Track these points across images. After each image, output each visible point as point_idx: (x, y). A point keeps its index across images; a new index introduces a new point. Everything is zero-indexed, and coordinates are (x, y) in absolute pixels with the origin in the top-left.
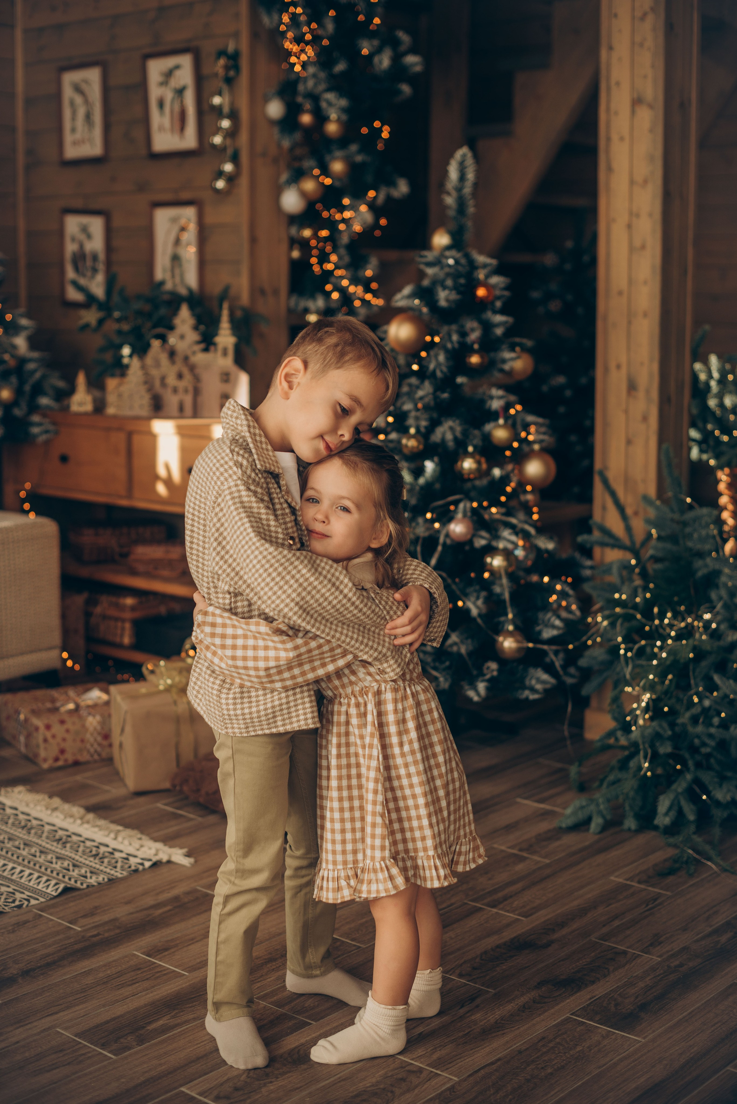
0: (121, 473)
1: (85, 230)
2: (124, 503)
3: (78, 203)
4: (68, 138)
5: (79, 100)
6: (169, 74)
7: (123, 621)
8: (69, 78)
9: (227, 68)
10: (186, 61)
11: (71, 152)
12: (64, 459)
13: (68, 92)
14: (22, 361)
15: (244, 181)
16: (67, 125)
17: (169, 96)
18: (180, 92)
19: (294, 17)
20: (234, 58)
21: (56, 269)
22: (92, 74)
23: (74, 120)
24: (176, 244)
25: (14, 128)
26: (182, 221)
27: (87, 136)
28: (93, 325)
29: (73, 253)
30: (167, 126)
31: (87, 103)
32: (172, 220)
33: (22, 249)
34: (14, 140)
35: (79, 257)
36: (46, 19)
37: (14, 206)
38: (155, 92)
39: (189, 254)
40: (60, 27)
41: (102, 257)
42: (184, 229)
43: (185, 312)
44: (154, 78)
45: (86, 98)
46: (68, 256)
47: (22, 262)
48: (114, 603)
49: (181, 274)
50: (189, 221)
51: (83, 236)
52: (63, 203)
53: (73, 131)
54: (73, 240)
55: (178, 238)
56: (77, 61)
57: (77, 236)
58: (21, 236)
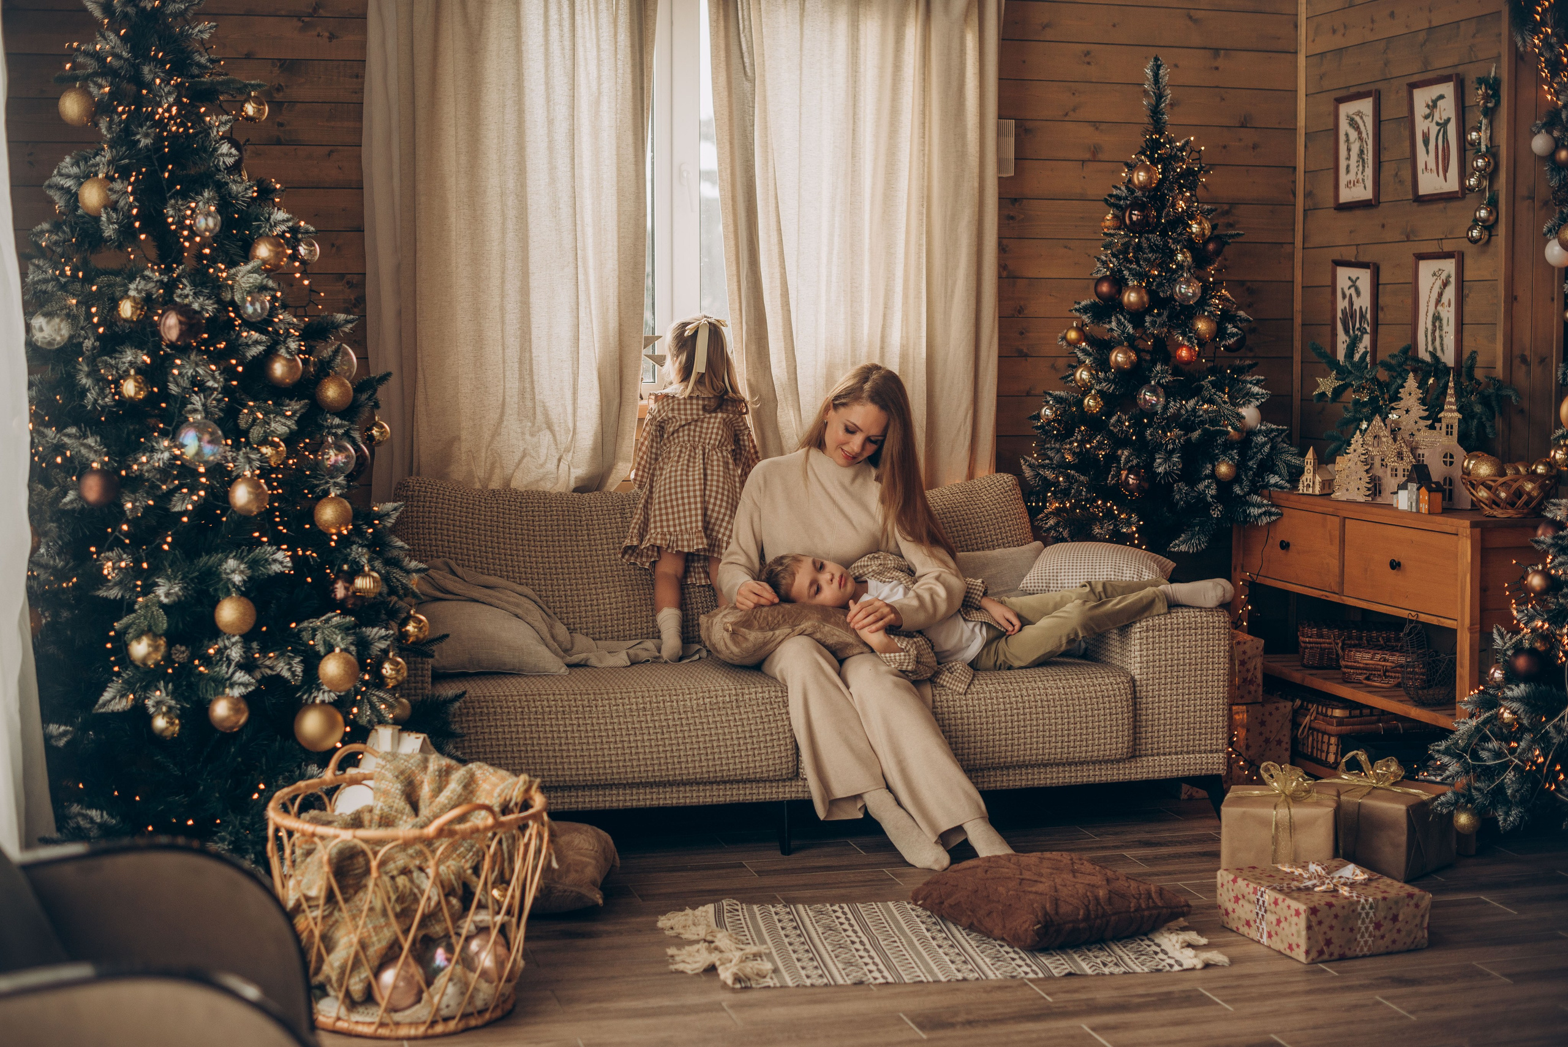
0: (1334, 563)
1: (1353, 283)
2: (1335, 598)
3: (1350, 254)
4: (1343, 178)
5: (1353, 134)
6: (1433, 105)
7: (1330, 735)
8: (1347, 109)
9: (1486, 98)
10: (1447, 90)
11: (1347, 195)
12: (1285, 546)
13: (1344, 126)
14: (1251, 433)
15: (1502, 230)
16: (1343, 164)
17: (1434, 129)
18: (1443, 125)
19: (1545, 41)
20: (1494, 87)
21: (1329, 328)
22: (1366, 106)
23: (1348, 158)
24: (1438, 301)
25: (1295, 168)
26: (1443, 276)
27: (1360, 176)
28: (1329, 395)
29: (1344, 311)
30: (1432, 165)
31: (1361, 139)
32: (1434, 274)
33: (1298, 306)
34: (1294, 182)
35: (1349, 315)
36: (1326, 43)
37: (1291, 256)
38: (1421, 125)
39: (1448, 314)
40: (1340, 51)
41: (1368, 316)
42: (1445, 284)
43: (1411, 383)
44: (1420, 110)
45: (1360, 133)
46: (1339, 315)
47: (1298, 320)
48: (1322, 714)
49: (1441, 337)
50: (1449, 276)
51: (1352, 291)
52: (1336, 254)
53: (1348, 172)
54: (1344, 296)
55: (1440, 295)
56: (1353, 90)
57: (1347, 293)
58: (1298, 291)
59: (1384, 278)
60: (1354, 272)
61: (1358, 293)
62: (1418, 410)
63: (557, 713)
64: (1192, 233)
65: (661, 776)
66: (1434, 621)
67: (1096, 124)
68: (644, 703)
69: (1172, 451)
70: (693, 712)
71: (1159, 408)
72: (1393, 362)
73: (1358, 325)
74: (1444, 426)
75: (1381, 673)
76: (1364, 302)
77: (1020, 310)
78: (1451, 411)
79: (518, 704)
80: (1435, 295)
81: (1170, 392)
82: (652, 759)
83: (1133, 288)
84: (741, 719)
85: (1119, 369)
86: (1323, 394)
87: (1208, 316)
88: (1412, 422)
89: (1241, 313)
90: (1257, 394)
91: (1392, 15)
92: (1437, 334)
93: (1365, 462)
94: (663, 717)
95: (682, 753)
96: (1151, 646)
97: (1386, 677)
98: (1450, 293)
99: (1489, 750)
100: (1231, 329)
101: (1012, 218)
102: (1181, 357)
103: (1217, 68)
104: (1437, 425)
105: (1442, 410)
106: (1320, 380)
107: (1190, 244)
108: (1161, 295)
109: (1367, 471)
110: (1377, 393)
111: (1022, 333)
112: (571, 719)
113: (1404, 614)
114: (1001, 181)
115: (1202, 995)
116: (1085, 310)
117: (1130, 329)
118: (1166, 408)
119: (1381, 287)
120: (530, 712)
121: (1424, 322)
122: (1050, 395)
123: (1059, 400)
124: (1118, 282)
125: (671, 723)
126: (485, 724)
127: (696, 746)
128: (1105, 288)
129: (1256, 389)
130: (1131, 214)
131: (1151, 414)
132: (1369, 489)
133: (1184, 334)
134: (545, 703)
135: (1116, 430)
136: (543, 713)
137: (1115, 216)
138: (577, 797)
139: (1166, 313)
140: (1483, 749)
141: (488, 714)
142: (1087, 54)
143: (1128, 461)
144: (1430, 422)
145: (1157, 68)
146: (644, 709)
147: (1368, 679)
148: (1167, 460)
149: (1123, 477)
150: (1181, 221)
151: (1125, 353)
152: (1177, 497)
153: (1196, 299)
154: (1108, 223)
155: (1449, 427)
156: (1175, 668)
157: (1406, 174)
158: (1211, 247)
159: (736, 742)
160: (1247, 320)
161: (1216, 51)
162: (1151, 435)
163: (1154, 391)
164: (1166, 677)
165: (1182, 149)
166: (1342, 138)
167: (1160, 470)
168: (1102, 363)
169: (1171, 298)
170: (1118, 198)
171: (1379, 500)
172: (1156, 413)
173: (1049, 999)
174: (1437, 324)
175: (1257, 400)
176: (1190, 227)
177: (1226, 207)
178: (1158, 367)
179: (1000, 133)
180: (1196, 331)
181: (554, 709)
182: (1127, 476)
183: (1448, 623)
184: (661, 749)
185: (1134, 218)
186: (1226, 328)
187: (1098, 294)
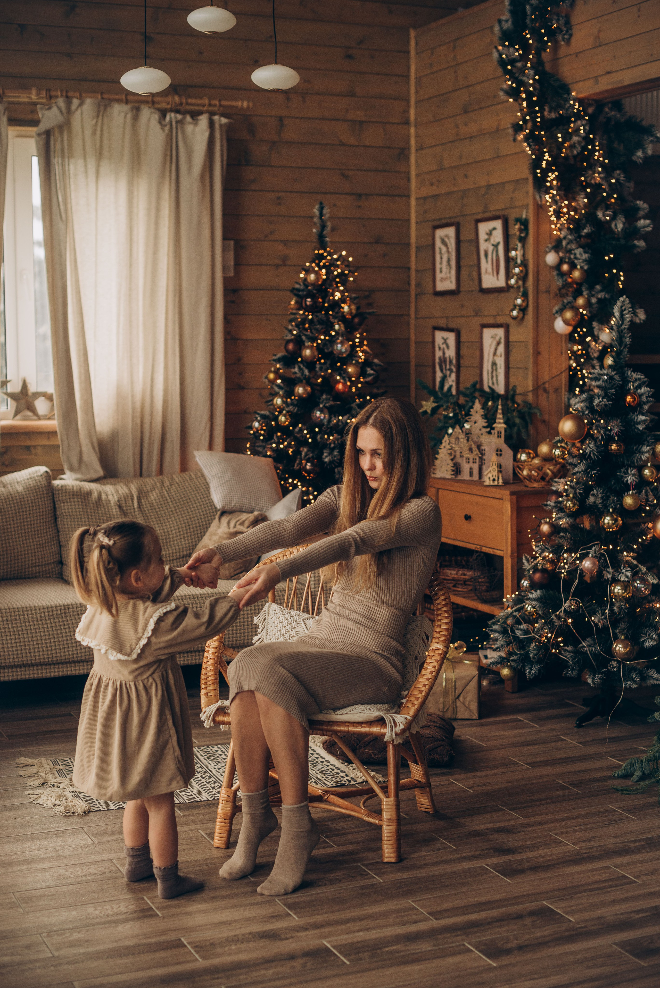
1: (445, 341)
3: (442, 323)
4: (439, 276)
5: (444, 249)
6: (490, 234)
8: (440, 233)
9: (521, 231)
10: (498, 224)
11: (441, 286)
13: (438, 243)
15: (530, 311)
16: (438, 266)
17: (491, 248)
18: (496, 246)
19: (553, 197)
20: (525, 224)
21: (430, 369)
22: (451, 232)
23: (441, 263)
24: (495, 354)
25: (409, 269)
26: (497, 338)
27: (448, 275)
28: (429, 412)
29: (440, 358)
30: (490, 270)
31: (448, 252)
32: (492, 337)
33: (413, 354)
34: (409, 277)
35: (443, 361)
36: (428, 191)
37: (408, 323)
38: (483, 246)
39: (501, 362)
40: (435, 197)
41: (454, 362)
42: (499, 343)
43: (477, 406)
44: (482, 236)
45: (448, 248)
46: (437, 360)
47: (413, 363)
48: (428, 608)
49: (497, 376)
50: (500, 339)
51: (444, 346)
52: (435, 322)
53: (441, 271)
54: (440, 349)
55: (496, 350)
56: (444, 221)
57: (442, 346)
58: (413, 345)
59: (463, 338)
60: (445, 334)
61: (448, 347)
62: (482, 422)
64: (344, 312)
66: (491, 551)
67: (285, 242)
68: (7, 616)
69: (333, 449)
70: (38, 621)
71: (325, 421)
72: (468, 392)
73: (448, 367)
74: (496, 431)
75: (462, 582)
76: (451, 353)
77: (239, 360)
78: (500, 423)
80: (492, 350)
81: (333, 411)
82: (13, 651)
83: (308, 347)
84: (68, 624)
85: (300, 397)
86: (425, 412)
87: (355, 364)
88: (478, 429)
89: (376, 361)
91: (466, 176)
92: (494, 373)
93: (450, 454)
94: (19, 625)
95: (31, 647)
97: (465, 585)
98: (501, 349)
99: (521, 630)
100: (370, 371)
101: (233, 302)
102: (338, 389)
103: (360, 207)
104: (493, 431)
105: (495, 422)
106: (424, 403)
107: (343, 319)
108: (326, 351)
109: (452, 460)
110: (458, 411)
111: (240, 374)
113: (473, 547)
114: (226, 280)
116: (279, 361)
117: (306, 372)
118: (329, 421)
119: (462, 344)
121: (487, 366)
122: (258, 414)
123: (263, 417)
124: (299, 343)
125: (24, 628)
127: (40, 642)
128: (291, 346)
130: (306, 301)
131: (320, 425)
132: (453, 471)
133: (341, 375)
135: (299, 436)
137: (296, 302)
139: (329, 362)
140: (518, 629)
142: (279, 198)
143: (306, 454)
144: (488, 430)
145: (321, 209)
146: (7, 620)
147: (454, 586)
148: (331, 453)
149: (304, 465)
150: (336, 305)
151: (304, 388)
153: (347, 353)
154: (292, 306)
155: (499, 433)
157: (475, 275)
158: (356, 320)
159: (65, 639)
160: (379, 365)
161: (359, 196)
162: (320, 438)
163: (322, 411)
165: (337, 260)
166: (437, 251)
167: (327, 460)
168: (289, 393)
169: (332, 353)
170: (298, 290)
171: (459, 477)
172: (323, 425)
174: (494, 368)
176: (343, 308)
177: (367, 293)
178: (324, 397)
179: (225, 249)
180: (348, 373)
182: (306, 465)
183: (499, 553)
184: (18, 644)
185: (308, 303)
186: (366, 371)
187: (287, 350)
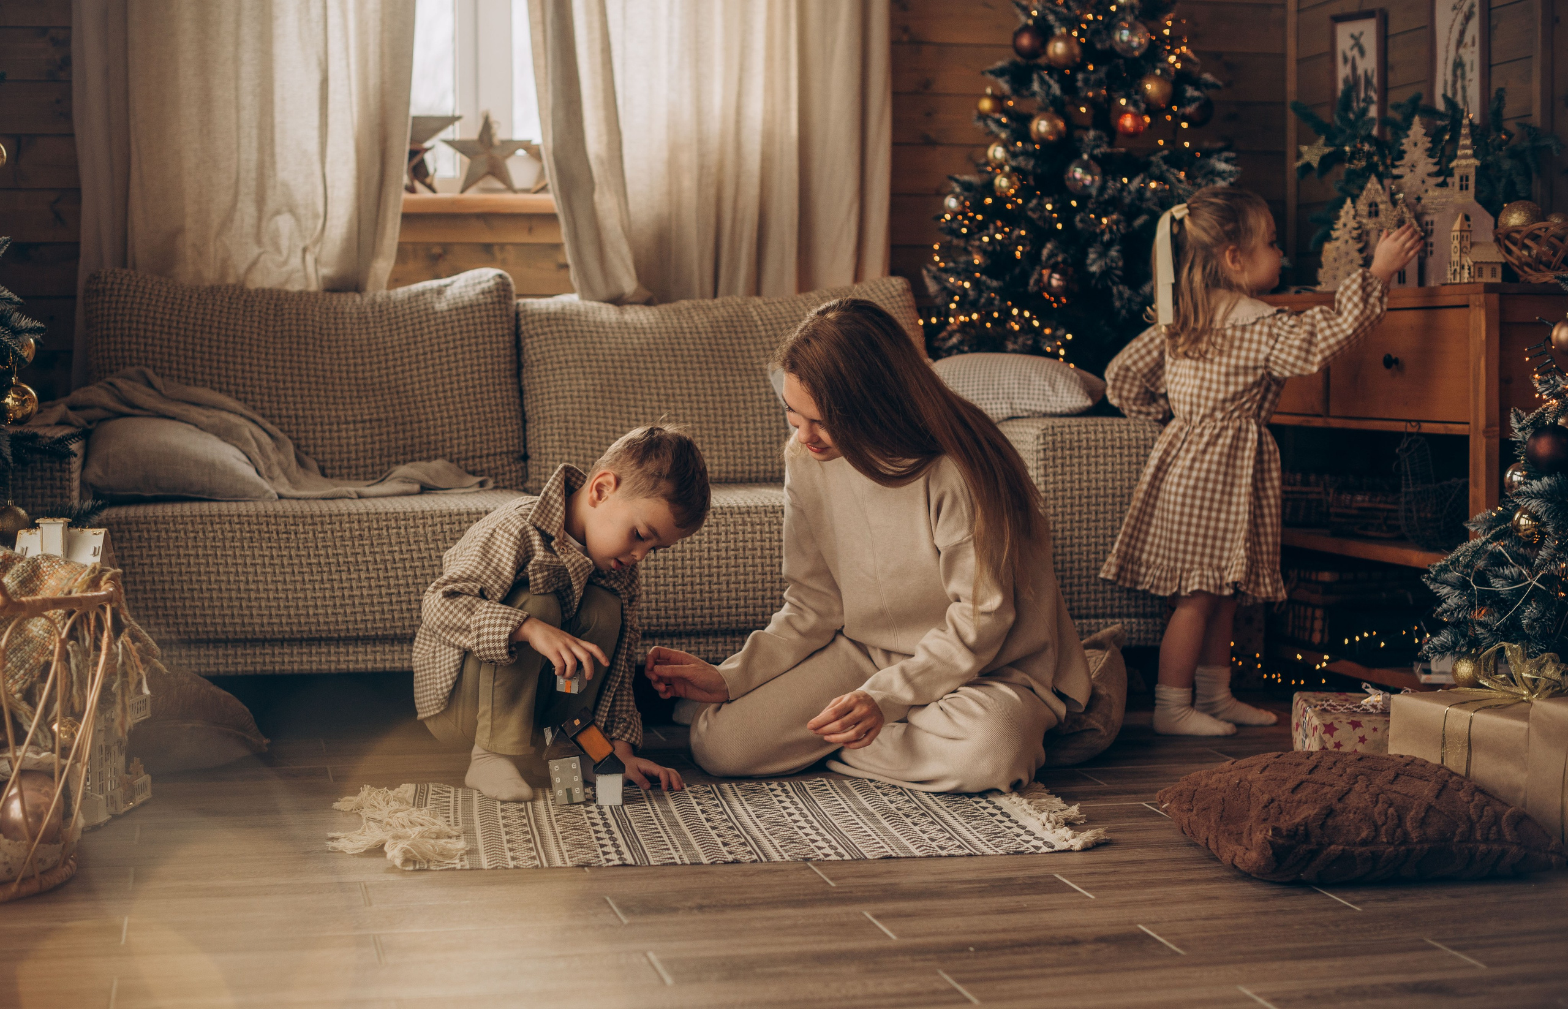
1: (1356, 41)
2: (1319, 423)
3: (1352, 5)
7: (1314, 607)
24: (1460, 43)
26: (1465, 8)
28: (1315, 164)
29: (1346, 81)
32: (1454, 8)
33: (1291, 86)
35: (1353, 84)
37: (1282, 23)
39: (1472, 56)
41: (1375, 81)
42: (1468, 18)
43: (1417, 129)
46: (1341, 86)
49: (1464, 88)
50: (1472, 6)
51: (1356, 52)
52: (1335, 9)
54: (1345, 61)
55: (1462, 33)
57: (1349, 54)
58: (1291, 66)
59: (1394, 27)
60: (1355, 27)
61: (1362, 53)
62: (1426, 165)
63: (242, 539)
65: (385, 629)
66: (1439, 429)
69: (1110, 243)
70: (427, 542)
71: (1094, 192)
73: (1362, 95)
74: (1457, 179)
75: (1381, 521)
76: (1368, 64)
77: (927, 85)
78: (1465, 157)
79: (190, 527)
80: (1455, 35)
81: (1109, 168)
83: (1061, 38)
85: (1043, 141)
86: (1306, 166)
87: (1161, 76)
88: (1419, 182)
89: (1207, 77)
90: (1224, 172)
92: (1459, 85)
93: (1359, 239)
94: (386, 548)
96: (1059, 470)
98: (1474, 29)
99: (1505, 578)
100: (1190, 92)
102: (1124, 126)
104: (1449, 180)
105: (1454, 157)
106: (1303, 148)
108: (1099, 46)
109: (1361, 251)
111: (929, 114)
112: (261, 548)
113: (1400, 427)
115: (1057, 881)
116: (1000, 73)
117: (1057, 90)
118: (1102, 189)
119: (1390, 42)
120: (206, 538)
121: (1443, 73)
122: (957, 181)
123: (967, 187)
124: (1043, 32)
125: (397, 556)
126: (145, 552)
128: (1025, 41)
129: (1222, 166)
131: (1083, 197)
133: (1128, 97)
134: (227, 526)
135: (1034, 216)
136: (224, 539)
138: (273, 655)
139: (1104, 70)
140: (1496, 576)
141: (150, 539)
143: (1051, 255)
144: (1441, 179)
148: (1102, 255)
149: (1046, 278)
151: (1050, 120)
152: (1117, 304)
153: (1142, 50)
155: (1464, 178)
156: (1093, 500)
160: (1214, 86)
162: (1081, 221)
163: (1087, 169)
164: (1080, 513)
167: (1094, 268)
168: (1022, 136)
169: (1111, 49)
172: (1090, 196)
173: (832, 884)
174: (1459, 72)
175: (1224, 179)
178: (1091, 137)
180: (1144, 94)
181: (238, 534)
182: (1050, 277)
183: (1458, 429)
186: (1184, 91)
187: (1018, 50)
